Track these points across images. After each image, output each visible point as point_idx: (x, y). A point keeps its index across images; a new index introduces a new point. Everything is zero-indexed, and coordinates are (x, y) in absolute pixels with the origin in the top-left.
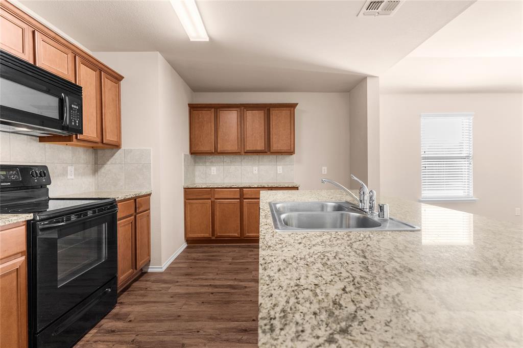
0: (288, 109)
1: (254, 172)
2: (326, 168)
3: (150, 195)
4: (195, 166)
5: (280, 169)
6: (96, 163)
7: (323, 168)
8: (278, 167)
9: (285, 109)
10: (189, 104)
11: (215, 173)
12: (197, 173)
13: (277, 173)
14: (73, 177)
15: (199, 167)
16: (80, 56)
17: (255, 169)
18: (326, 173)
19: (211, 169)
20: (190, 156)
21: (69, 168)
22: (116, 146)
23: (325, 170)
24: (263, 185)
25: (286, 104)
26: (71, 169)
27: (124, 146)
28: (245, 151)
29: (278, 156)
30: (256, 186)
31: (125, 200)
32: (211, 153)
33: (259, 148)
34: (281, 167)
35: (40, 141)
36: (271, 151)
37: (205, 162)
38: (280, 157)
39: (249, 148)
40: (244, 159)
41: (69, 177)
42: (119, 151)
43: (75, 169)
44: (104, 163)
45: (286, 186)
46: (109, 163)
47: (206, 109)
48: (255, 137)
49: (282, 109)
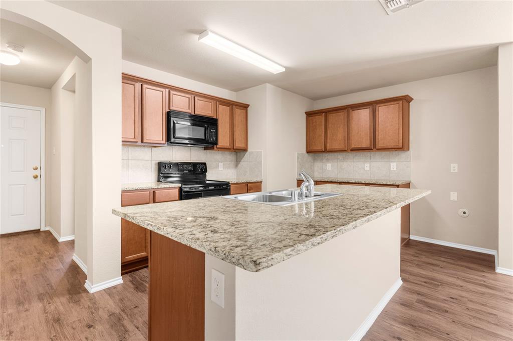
0: (395, 103)
1: (366, 169)
2: (456, 165)
3: (261, 182)
4: (314, 162)
5: (394, 166)
6: (237, 161)
7: (452, 165)
8: (392, 164)
9: (392, 103)
10: (305, 112)
11: (330, 169)
12: (316, 168)
13: (390, 170)
14: (222, 169)
15: (318, 163)
16: (218, 101)
17: (367, 166)
18: (456, 171)
19: (326, 165)
20: (307, 154)
21: (220, 164)
22: (245, 150)
23: (454, 168)
24: (360, 181)
25: (393, 98)
26: (221, 164)
27: (250, 149)
28: (351, 148)
29: (391, 152)
30: (354, 182)
31: (237, 184)
32: (322, 152)
33: (364, 146)
34: (395, 164)
35: (204, 150)
36: (377, 148)
37: (322, 159)
38: (394, 153)
39: (355, 145)
40: (356, 156)
41: (220, 169)
42: (247, 153)
43: (223, 165)
44: (240, 161)
45: (385, 183)
46: (242, 161)
47: (318, 114)
48: (361, 134)
49: (389, 104)
